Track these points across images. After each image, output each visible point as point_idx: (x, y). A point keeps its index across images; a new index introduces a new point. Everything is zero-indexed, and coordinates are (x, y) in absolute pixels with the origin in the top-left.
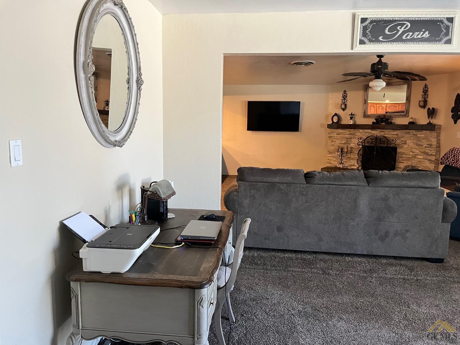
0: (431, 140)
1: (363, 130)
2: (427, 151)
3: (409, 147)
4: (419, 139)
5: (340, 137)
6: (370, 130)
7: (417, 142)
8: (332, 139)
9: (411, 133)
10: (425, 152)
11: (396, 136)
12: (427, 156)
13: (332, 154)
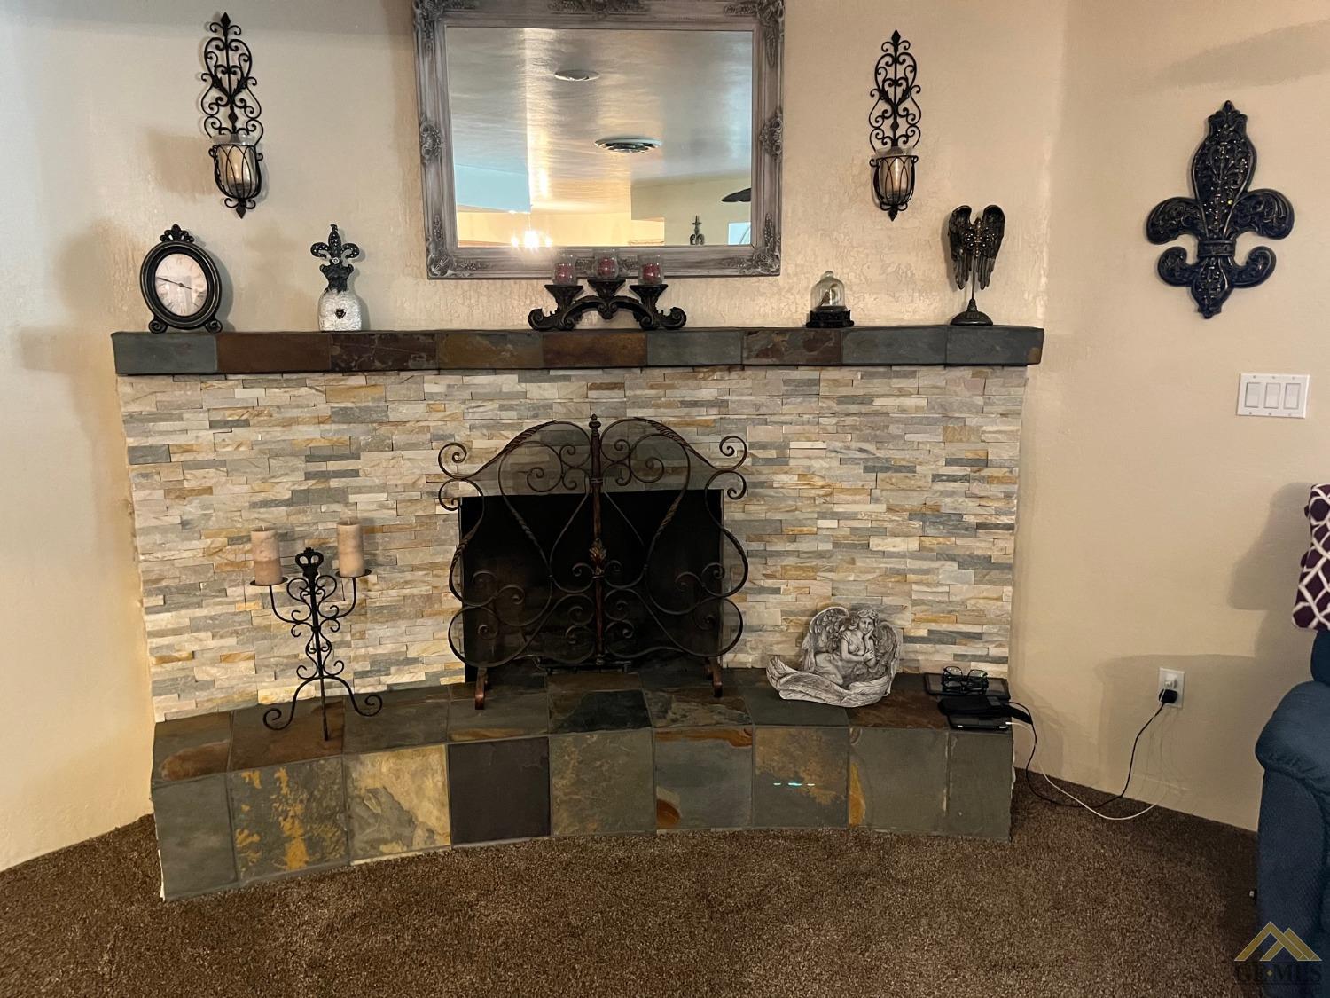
0: (977, 431)
1: (452, 379)
2: (947, 504)
3: (813, 487)
4: (879, 427)
5: (253, 445)
6: (514, 378)
7: (865, 446)
8: (170, 474)
9: (824, 390)
10: (936, 510)
11: (712, 415)
12: (953, 535)
13: (199, 605)
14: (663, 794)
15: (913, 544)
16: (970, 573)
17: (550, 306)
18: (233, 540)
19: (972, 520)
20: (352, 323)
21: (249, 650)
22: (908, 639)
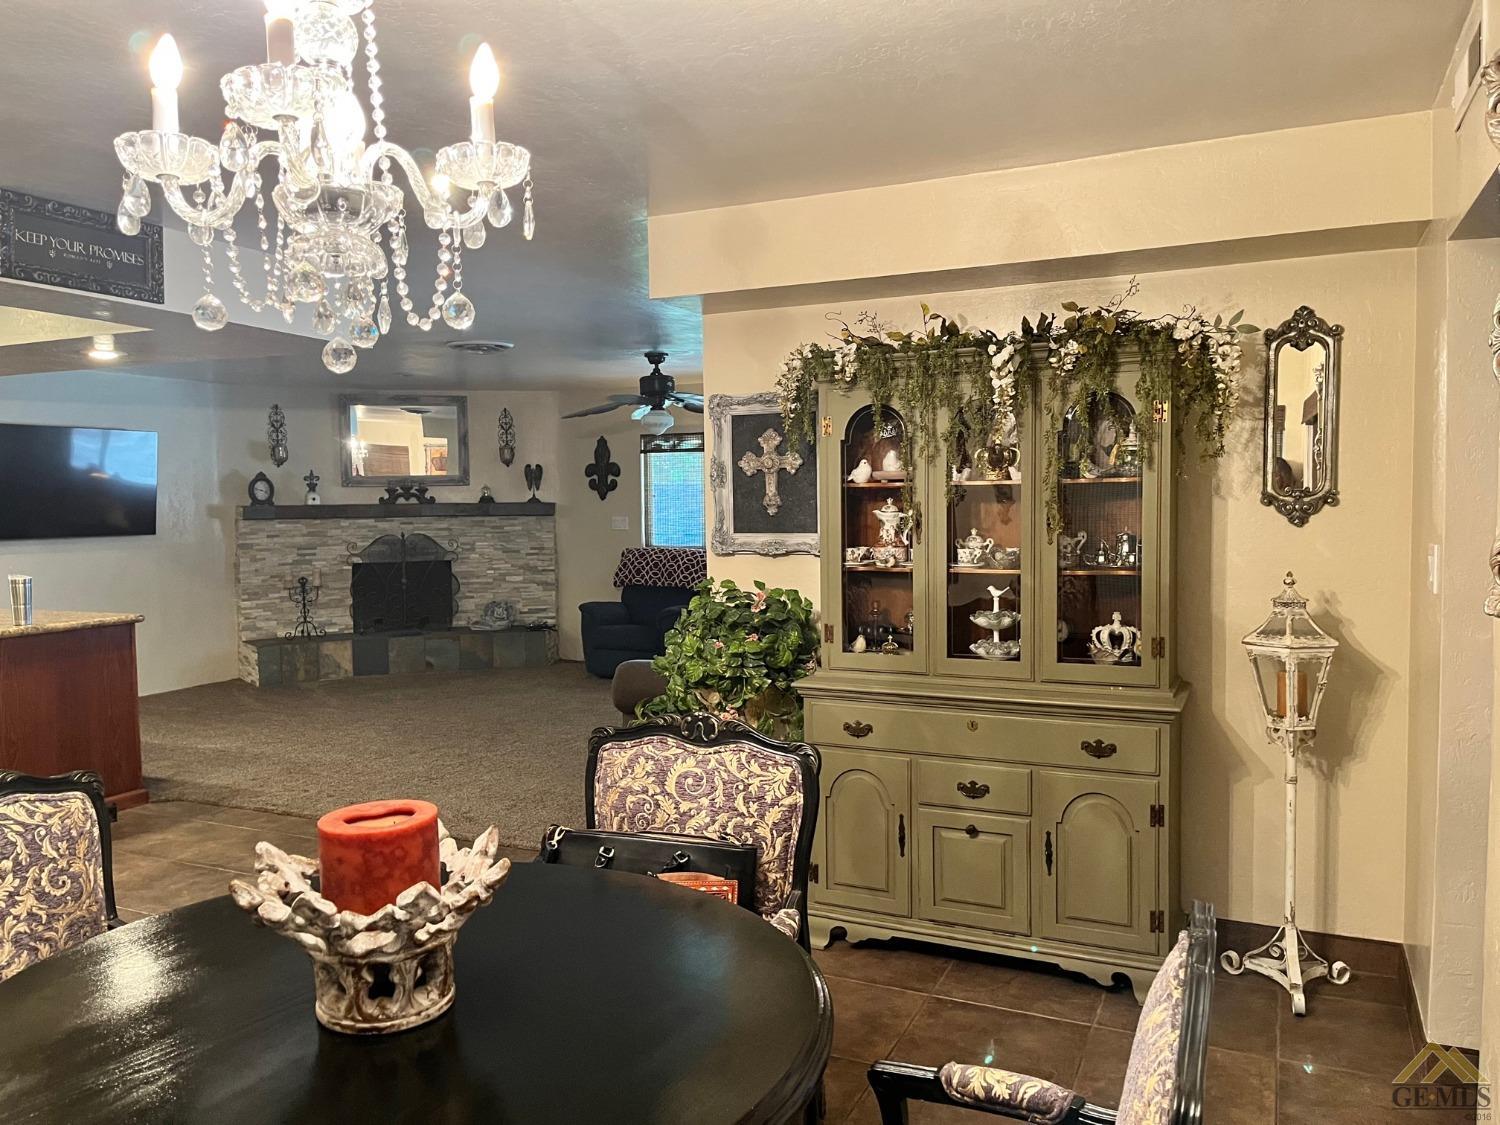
0: (540, 537)
1: (351, 521)
2: (532, 563)
3: (484, 559)
4: (506, 537)
5: (280, 543)
6: (373, 520)
7: (502, 544)
8: (252, 553)
9: (486, 524)
10: (528, 565)
11: (445, 533)
12: (534, 574)
13: (259, 599)
14: (428, 659)
15: (520, 578)
16: (541, 587)
17: (386, 496)
18: (272, 577)
19: (540, 568)
20: (317, 502)
21: (275, 617)
22: (521, 613)
